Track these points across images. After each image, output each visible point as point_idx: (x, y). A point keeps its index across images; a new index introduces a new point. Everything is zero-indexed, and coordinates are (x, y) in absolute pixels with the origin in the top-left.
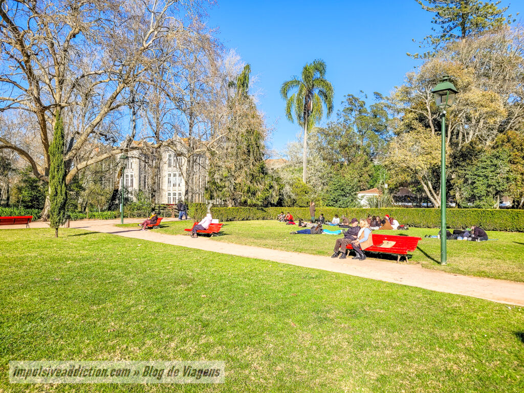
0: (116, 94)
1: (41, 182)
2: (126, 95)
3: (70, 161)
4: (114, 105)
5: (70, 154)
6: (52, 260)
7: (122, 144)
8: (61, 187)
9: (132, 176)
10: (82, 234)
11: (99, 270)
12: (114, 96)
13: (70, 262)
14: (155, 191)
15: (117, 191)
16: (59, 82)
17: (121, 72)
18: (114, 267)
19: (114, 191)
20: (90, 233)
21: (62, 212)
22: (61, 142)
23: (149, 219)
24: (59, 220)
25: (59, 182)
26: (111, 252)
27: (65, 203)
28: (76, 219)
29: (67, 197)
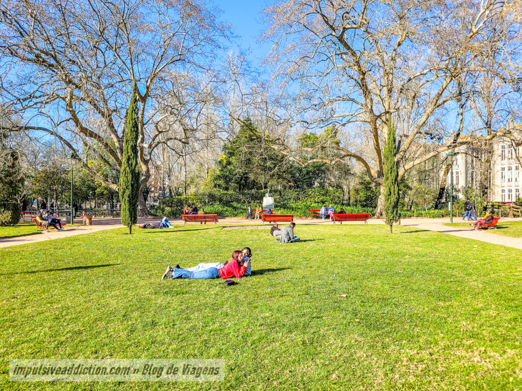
0: (442, 90)
1: (374, 184)
2: (453, 88)
3: (398, 162)
4: (440, 102)
5: (398, 156)
6: (392, 253)
7: (448, 141)
8: (394, 187)
9: (457, 173)
10: (413, 232)
11: (438, 268)
12: (440, 92)
13: (408, 256)
14: (487, 188)
15: (443, 189)
16: (389, 91)
17: (447, 66)
18: (452, 266)
19: (441, 189)
20: (421, 231)
21: (395, 210)
22: (394, 146)
23: (483, 218)
24: (393, 217)
25: (392, 183)
26: (445, 251)
27: (398, 202)
28: (405, 216)
29: (399, 197)
